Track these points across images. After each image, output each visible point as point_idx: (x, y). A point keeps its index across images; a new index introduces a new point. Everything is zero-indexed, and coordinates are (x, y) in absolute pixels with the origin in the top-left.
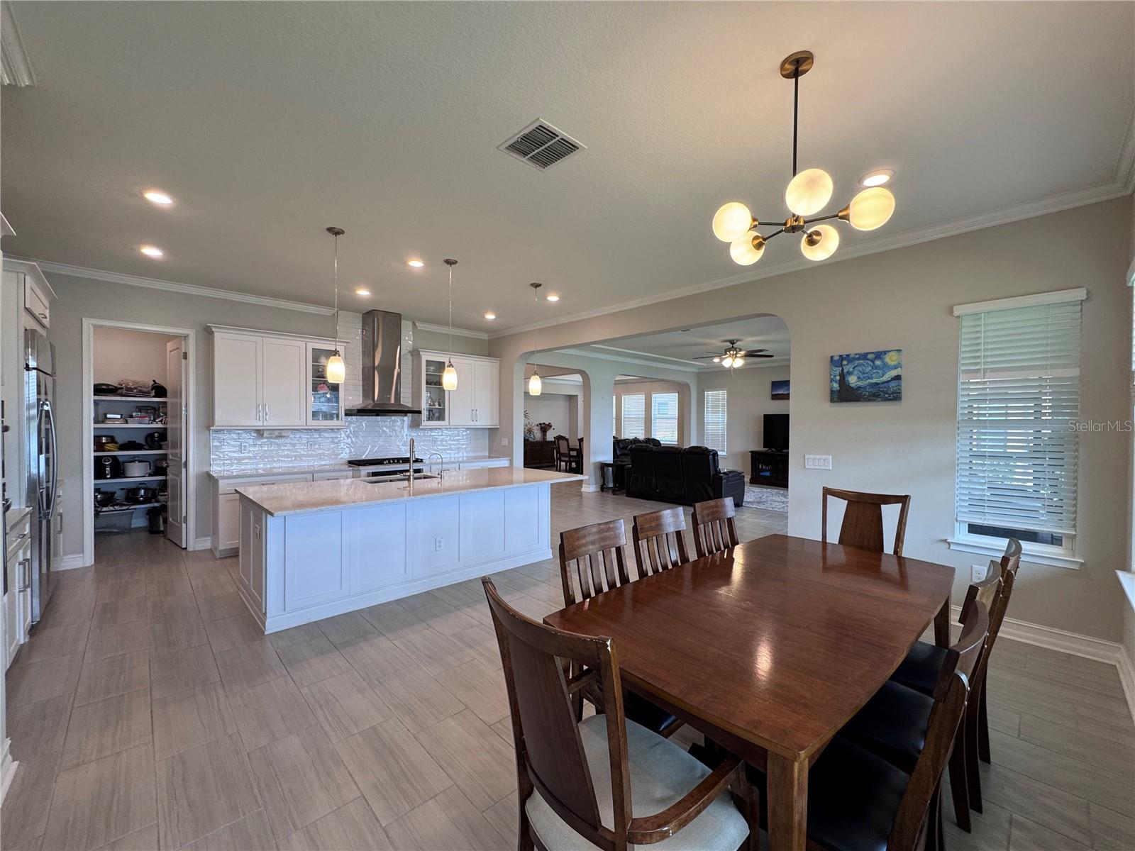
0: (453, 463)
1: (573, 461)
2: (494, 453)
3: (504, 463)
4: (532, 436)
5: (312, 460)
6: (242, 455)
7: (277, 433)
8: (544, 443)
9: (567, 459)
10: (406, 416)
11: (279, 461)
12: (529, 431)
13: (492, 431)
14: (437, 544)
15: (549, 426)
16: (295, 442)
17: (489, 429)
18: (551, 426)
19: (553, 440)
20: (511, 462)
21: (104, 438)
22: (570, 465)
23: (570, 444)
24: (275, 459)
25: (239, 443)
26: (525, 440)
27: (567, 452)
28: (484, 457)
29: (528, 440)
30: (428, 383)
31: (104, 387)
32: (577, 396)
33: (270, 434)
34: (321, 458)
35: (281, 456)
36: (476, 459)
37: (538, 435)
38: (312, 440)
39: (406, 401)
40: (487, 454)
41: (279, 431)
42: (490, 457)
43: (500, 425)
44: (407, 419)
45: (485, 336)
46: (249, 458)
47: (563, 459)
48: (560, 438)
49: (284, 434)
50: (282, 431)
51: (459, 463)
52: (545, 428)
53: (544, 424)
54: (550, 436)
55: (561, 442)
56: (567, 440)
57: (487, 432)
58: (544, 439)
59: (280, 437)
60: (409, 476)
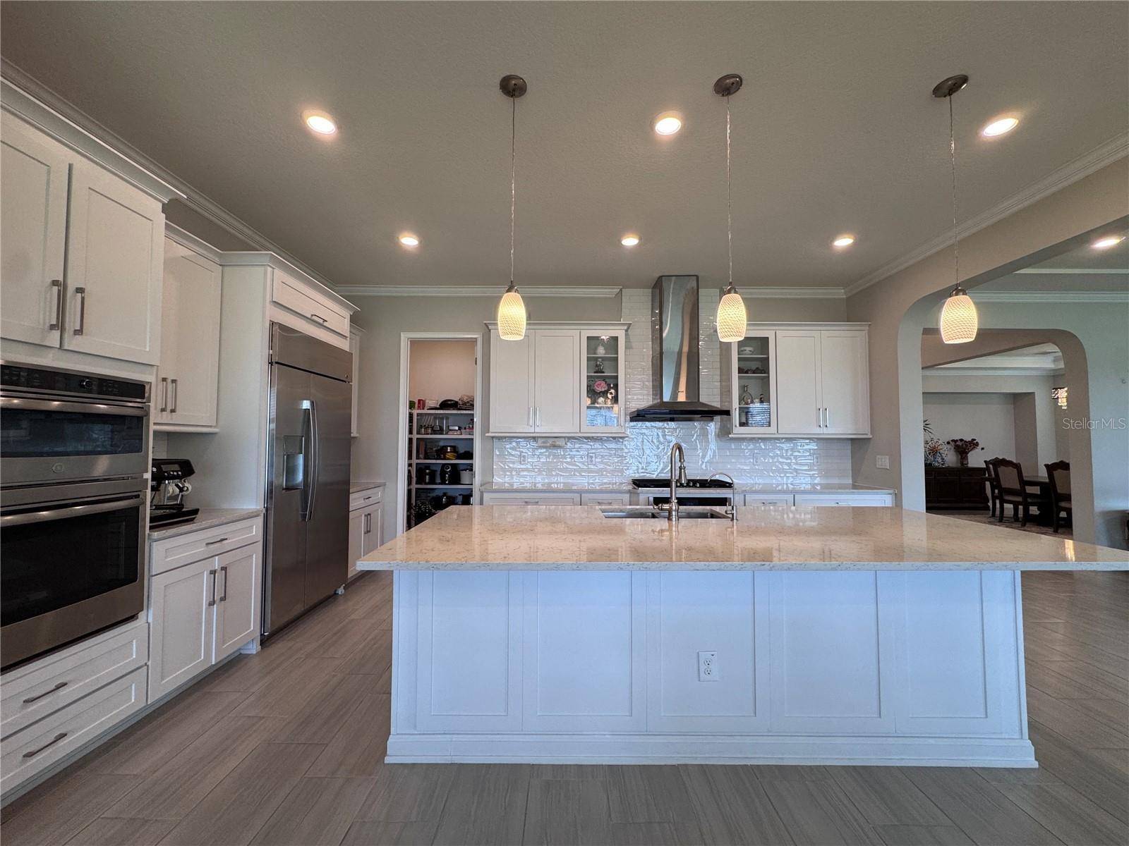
0: (782, 492)
1: (1033, 504)
2: (860, 481)
3: (880, 499)
4: (940, 460)
5: (594, 476)
6: (522, 467)
7: (550, 441)
8: (964, 471)
9: (1019, 499)
10: (712, 420)
11: (557, 475)
12: (932, 451)
13: (857, 444)
14: (703, 667)
15: (973, 444)
16: (574, 453)
17: (852, 439)
18: (977, 444)
19: (984, 466)
20: (898, 498)
21: (449, 448)
22: (1026, 510)
23: (1024, 474)
24: (554, 473)
25: (519, 453)
26: (926, 465)
27: (1017, 486)
28: (841, 487)
29: (930, 464)
30: (740, 371)
31: (449, 402)
32: (1034, 393)
33: (544, 442)
34: (602, 475)
35: (560, 470)
36: (827, 489)
37: (949, 458)
38: (593, 451)
39: (709, 397)
40: (850, 481)
41: (554, 440)
42: (855, 487)
43: (871, 434)
44: (712, 427)
45: (840, 293)
46: (527, 470)
47: (1007, 498)
48: (998, 463)
49: (560, 442)
50: (556, 440)
51: (794, 493)
52: (963, 448)
53: (961, 440)
54: (976, 460)
55: (1001, 470)
56: (1017, 467)
57: (849, 446)
58: (962, 464)
59: (555, 446)
60: (670, 511)
